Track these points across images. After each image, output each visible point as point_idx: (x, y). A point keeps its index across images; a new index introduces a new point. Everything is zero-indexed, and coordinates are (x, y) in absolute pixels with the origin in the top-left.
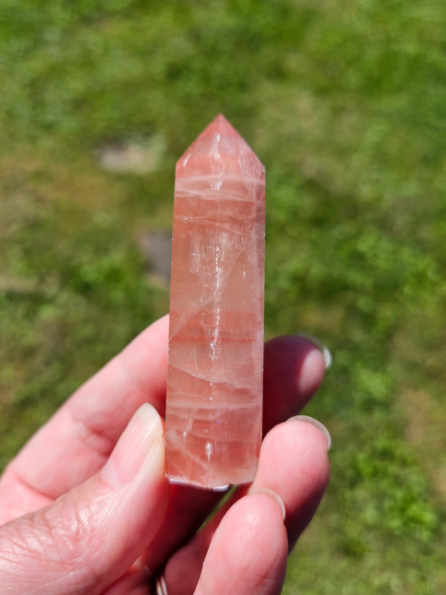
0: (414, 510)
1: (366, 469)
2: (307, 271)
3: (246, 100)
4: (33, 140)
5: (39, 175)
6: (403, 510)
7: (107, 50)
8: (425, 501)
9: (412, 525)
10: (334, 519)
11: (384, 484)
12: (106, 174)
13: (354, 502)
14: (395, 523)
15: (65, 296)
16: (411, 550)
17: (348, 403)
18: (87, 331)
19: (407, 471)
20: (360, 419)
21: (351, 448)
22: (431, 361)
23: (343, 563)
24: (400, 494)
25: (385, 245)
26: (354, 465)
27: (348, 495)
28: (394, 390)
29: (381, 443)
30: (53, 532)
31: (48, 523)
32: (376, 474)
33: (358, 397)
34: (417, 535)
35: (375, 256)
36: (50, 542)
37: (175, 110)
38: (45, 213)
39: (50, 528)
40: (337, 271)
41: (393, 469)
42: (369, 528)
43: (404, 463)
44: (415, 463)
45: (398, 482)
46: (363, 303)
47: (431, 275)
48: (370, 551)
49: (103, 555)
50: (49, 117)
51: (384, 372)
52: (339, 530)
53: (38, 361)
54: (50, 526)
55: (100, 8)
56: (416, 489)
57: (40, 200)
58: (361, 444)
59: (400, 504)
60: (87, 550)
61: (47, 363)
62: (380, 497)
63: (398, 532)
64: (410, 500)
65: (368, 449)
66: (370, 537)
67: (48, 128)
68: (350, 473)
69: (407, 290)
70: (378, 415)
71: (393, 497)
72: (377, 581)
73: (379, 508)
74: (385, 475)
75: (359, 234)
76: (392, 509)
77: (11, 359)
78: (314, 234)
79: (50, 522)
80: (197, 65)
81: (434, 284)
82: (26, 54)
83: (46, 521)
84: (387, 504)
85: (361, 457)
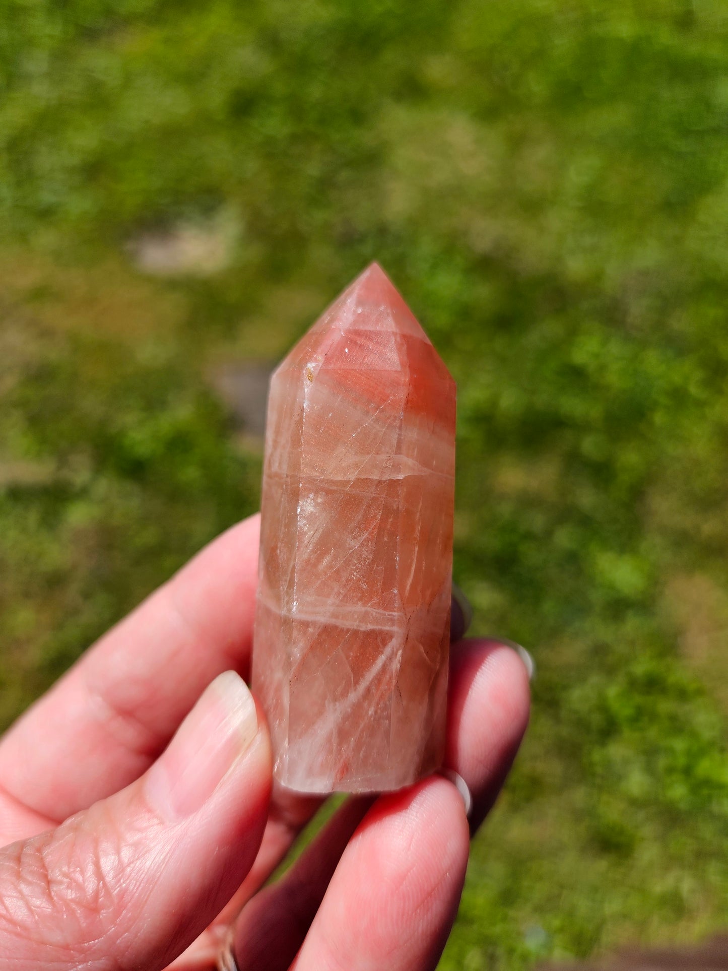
0: (706, 766)
1: (623, 709)
2: (494, 403)
3: (365, 138)
4: (23, 237)
5: (40, 294)
6: (688, 771)
7: (128, 80)
8: (722, 750)
9: (705, 792)
10: (579, 796)
11: (653, 733)
12: (149, 279)
13: (608, 765)
14: (678, 792)
15: (104, 486)
16: (708, 831)
17: (583, 610)
18: (148, 537)
19: (688, 707)
20: (603, 632)
21: (595, 679)
22: (710, 527)
23: (602, 865)
24: (679, 745)
25: (616, 348)
26: (603, 708)
27: (597, 756)
28: (655, 581)
29: (642, 667)
30: (54, 888)
31: (47, 871)
32: (640, 716)
33: (597, 597)
34: (715, 807)
35: (602, 368)
36: (48, 909)
37: (252, 166)
38: (55, 354)
39: (49, 882)
40: (543, 399)
41: (665, 706)
42: (635, 803)
43: (683, 695)
44: (700, 692)
45: (677, 726)
46: (590, 446)
47: (694, 390)
48: (643, 839)
49: (137, 938)
50: (46, 197)
51: (634, 552)
52: (589, 813)
53: (72, 593)
54: (49, 877)
55: (109, 12)
56: (707, 734)
57: (46, 333)
58: (610, 671)
59: (682, 761)
60: (110, 929)
61: (87, 595)
62: (650, 753)
63: (683, 806)
64: (696, 754)
65: (621, 677)
66: (641, 815)
67: (46, 214)
68: (597, 720)
69: (659, 418)
70: (632, 625)
71: (670, 751)
72: (659, 886)
73: (650, 770)
74: (653, 717)
75: (573, 333)
76: (670, 770)
77: (27, 595)
78: (499, 344)
79: (50, 872)
80: (279, 88)
81: (700, 404)
83: (43, 866)
84: (662, 763)
85: (613, 692)
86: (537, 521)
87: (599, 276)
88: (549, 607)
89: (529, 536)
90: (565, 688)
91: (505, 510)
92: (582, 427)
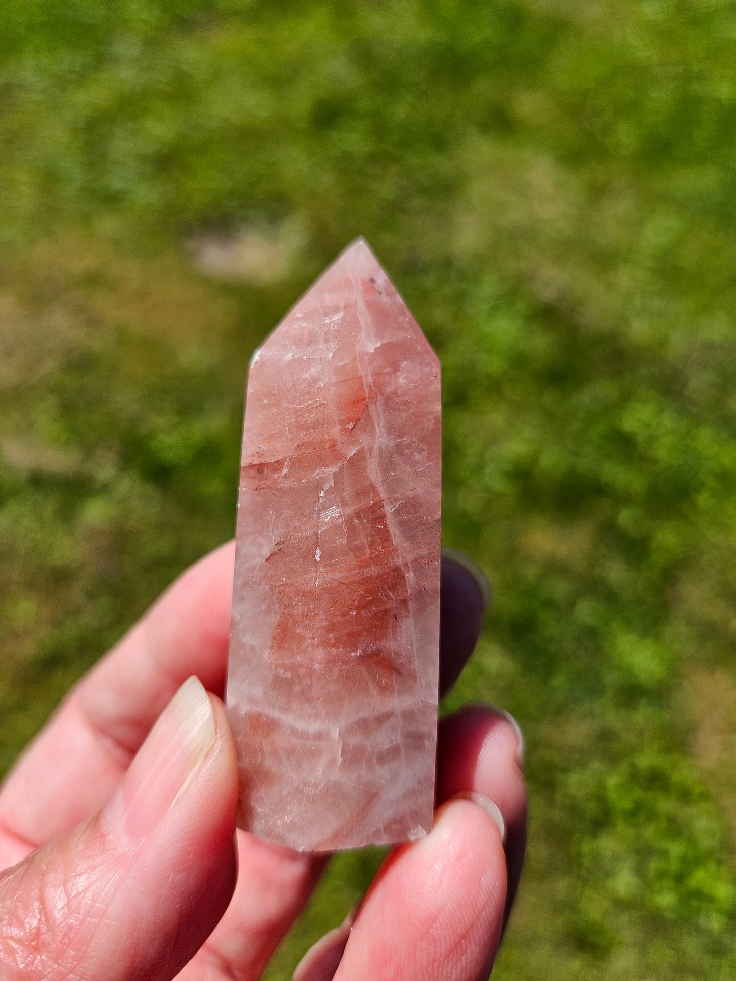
0: (700, 878)
1: (622, 802)
2: (534, 459)
3: (442, 165)
4: (85, 219)
6: (680, 878)
7: (215, 76)
8: (719, 863)
9: (695, 903)
10: (561, 886)
11: (649, 832)
12: (205, 281)
13: (597, 858)
14: (666, 899)
15: (126, 484)
16: (691, 946)
17: (595, 690)
18: (162, 546)
19: (690, 811)
20: (614, 719)
21: (597, 766)
24: (676, 849)
25: (668, 421)
26: (600, 797)
27: (586, 846)
28: (675, 672)
29: (646, 761)
32: (637, 812)
33: (611, 678)
34: (702, 921)
35: (652, 440)
37: (326, 180)
38: (98, 343)
40: (588, 461)
41: (665, 805)
42: (621, 905)
43: (685, 796)
44: (704, 796)
45: (676, 829)
46: (626, 517)
48: (621, 943)
50: (116, 183)
51: (657, 637)
52: (570, 906)
55: (207, 5)
56: (706, 843)
57: (93, 321)
58: (613, 760)
59: (675, 866)
62: (643, 853)
63: (669, 915)
64: (692, 862)
65: (624, 768)
66: (624, 919)
67: (112, 200)
68: (591, 808)
69: (703, 500)
70: (643, 714)
71: (664, 854)
73: (640, 871)
74: (652, 816)
75: (626, 398)
76: (661, 875)
77: (31, 586)
78: (549, 398)
80: (364, 104)
82: (81, 78)
84: (654, 866)
85: (613, 781)
86: (560, 589)
87: (662, 343)
88: (559, 681)
89: (550, 604)
90: (565, 770)
91: (530, 572)
92: (622, 499)
